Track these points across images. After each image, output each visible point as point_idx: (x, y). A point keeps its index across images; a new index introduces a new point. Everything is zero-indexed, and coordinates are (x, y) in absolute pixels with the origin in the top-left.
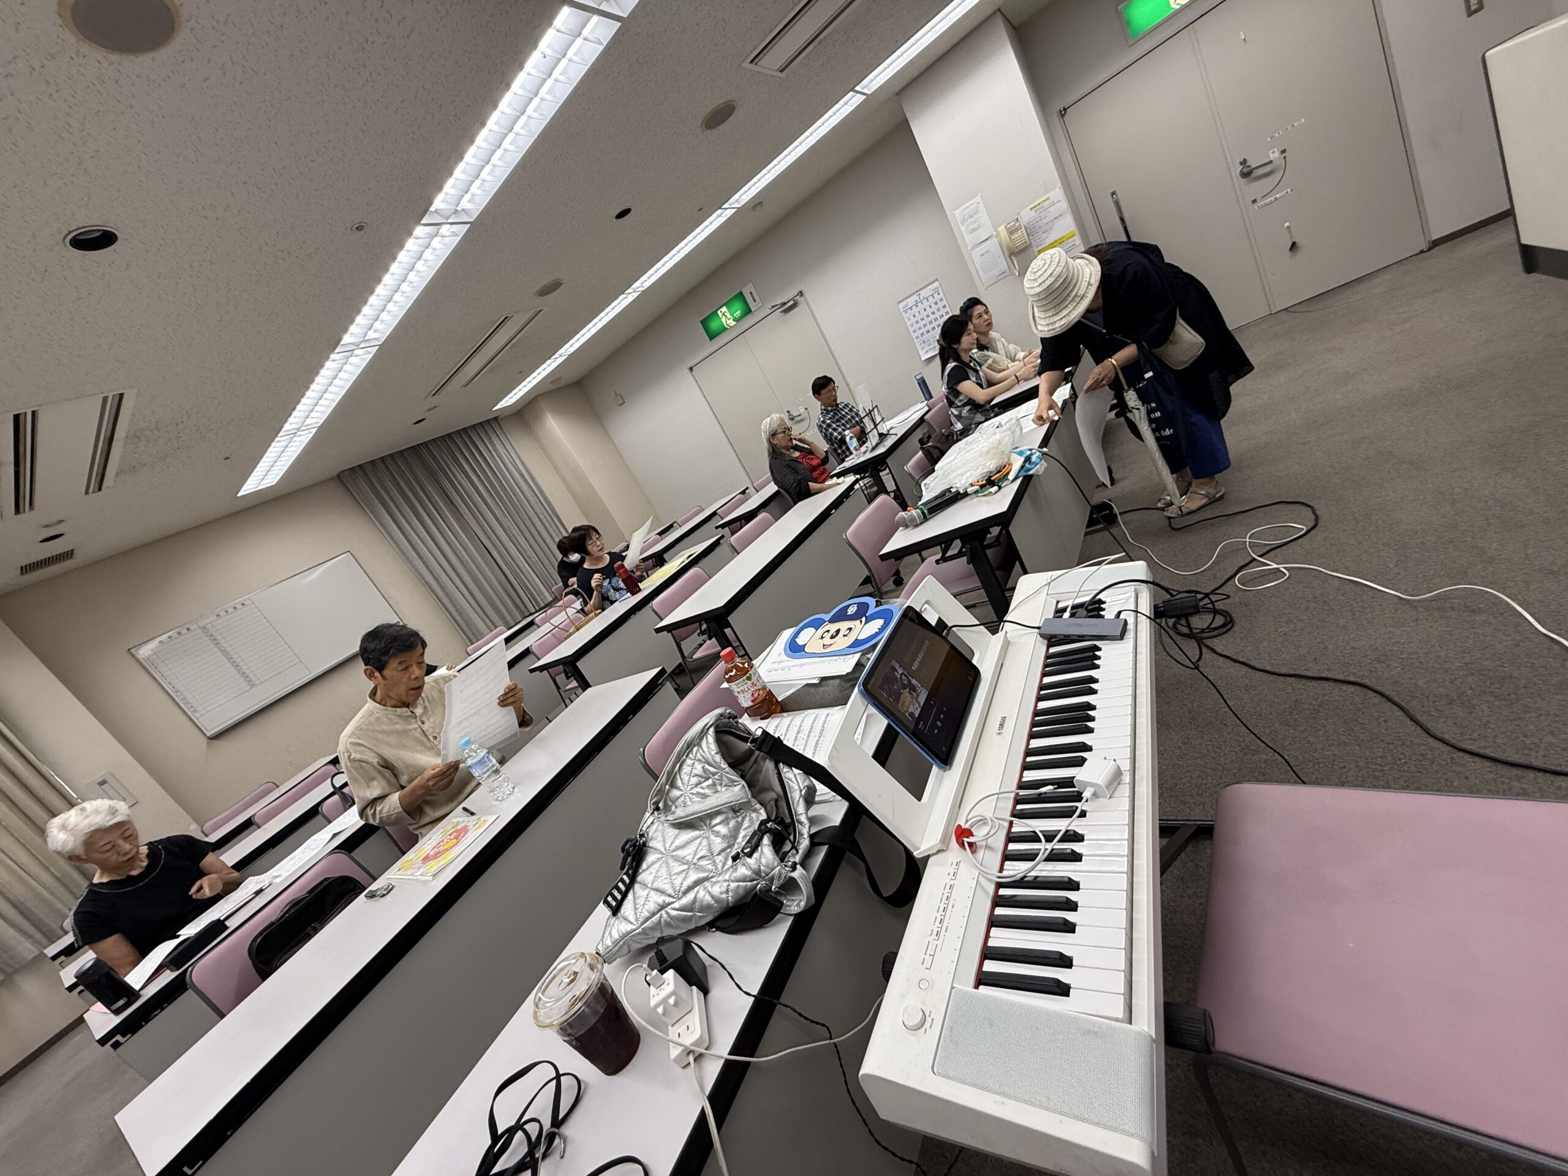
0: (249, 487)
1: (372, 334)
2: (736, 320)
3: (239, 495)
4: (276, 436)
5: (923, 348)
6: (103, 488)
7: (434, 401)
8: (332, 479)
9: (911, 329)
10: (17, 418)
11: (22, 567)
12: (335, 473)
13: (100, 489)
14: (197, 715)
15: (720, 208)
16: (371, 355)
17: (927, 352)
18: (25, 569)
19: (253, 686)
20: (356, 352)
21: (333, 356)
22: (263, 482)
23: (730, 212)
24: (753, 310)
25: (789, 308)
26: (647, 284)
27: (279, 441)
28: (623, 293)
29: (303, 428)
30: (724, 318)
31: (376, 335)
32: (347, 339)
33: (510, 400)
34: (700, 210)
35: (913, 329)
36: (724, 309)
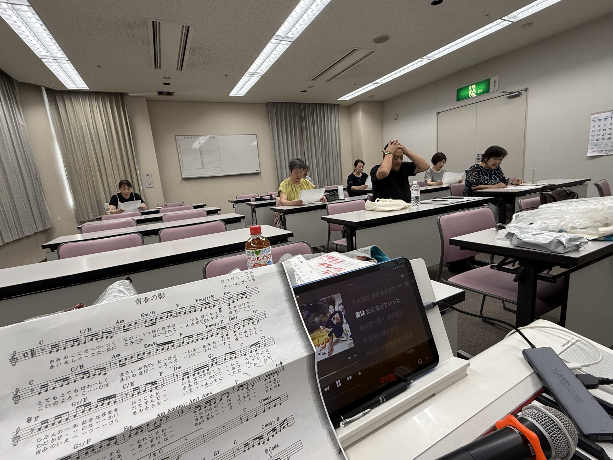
0: (233, 93)
1: (290, 35)
2: (478, 94)
3: (230, 95)
4: (245, 74)
5: (592, 149)
6: (183, 69)
7: (312, 83)
8: (264, 104)
9: (591, 134)
10: (153, 22)
11: (158, 92)
12: (266, 102)
13: (181, 70)
14: (183, 169)
15: (501, 18)
16: (288, 46)
17: (594, 152)
18: (160, 93)
19: (203, 168)
20: (283, 42)
21: (272, 40)
22: (238, 93)
23: (506, 24)
24: (491, 91)
25: (512, 96)
26: (437, 57)
27: (246, 76)
28: (421, 58)
29: (256, 74)
30: (471, 90)
31: (292, 36)
32: (279, 33)
33: (347, 97)
34: (487, 15)
35: (593, 134)
36: (474, 86)
